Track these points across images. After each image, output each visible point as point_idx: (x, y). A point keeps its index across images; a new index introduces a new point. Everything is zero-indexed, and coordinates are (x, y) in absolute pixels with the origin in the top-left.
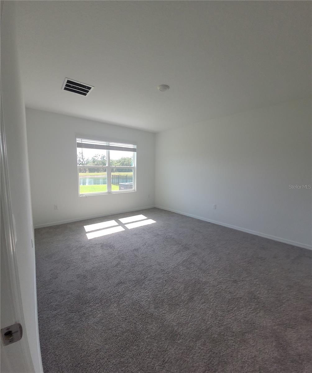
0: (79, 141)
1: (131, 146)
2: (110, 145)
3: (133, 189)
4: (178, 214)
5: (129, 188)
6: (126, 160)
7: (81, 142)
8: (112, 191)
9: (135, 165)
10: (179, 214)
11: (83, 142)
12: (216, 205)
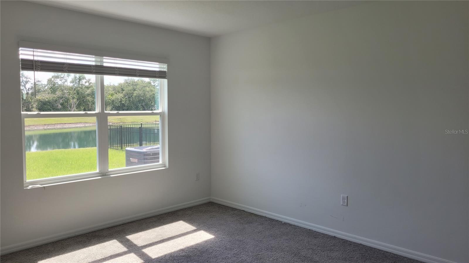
0: (25, 54)
1: (154, 66)
2: (105, 65)
3: (161, 162)
4: (261, 217)
5: (151, 159)
6: (138, 87)
7: (31, 58)
8: (109, 170)
9: (163, 108)
10: (265, 217)
11: (36, 58)
12: (347, 197)
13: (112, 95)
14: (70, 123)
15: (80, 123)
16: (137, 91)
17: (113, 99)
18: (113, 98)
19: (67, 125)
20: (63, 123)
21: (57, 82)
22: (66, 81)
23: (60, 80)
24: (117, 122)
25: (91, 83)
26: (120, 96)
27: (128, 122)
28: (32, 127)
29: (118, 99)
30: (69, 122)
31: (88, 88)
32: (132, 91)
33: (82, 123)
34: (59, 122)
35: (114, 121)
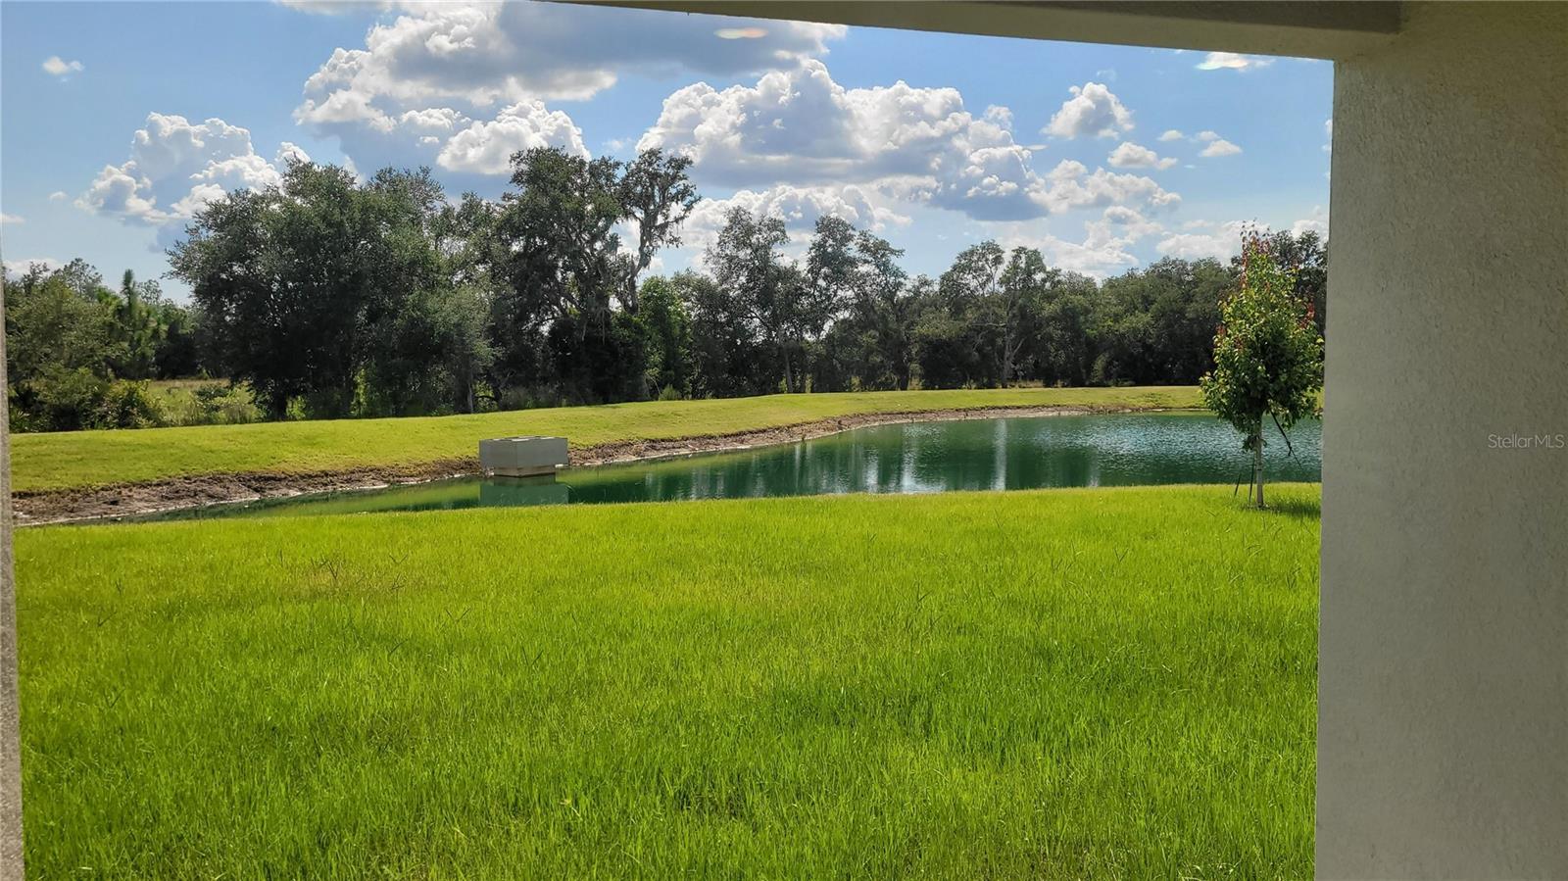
13: (1117, 318)
14: (1019, 408)
15: (1043, 406)
16: (1197, 301)
17: (1122, 331)
18: (1123, 326)
19: (1009, 411)
20: (1000, 405)
21: (966, 285)
22: (990, 277)
23: (974, 277)
24: (1146, 406)
25: (1059, 282)
26: (1141, 320)
27: (1177, 405)
28: (930, 415)
29: (1135, 330)
30: (1013, 404)
31: (1049, 298)
32: (1181, 304)
33: (1048, 407)
34: (990, 404)
35: (1134, 402)
